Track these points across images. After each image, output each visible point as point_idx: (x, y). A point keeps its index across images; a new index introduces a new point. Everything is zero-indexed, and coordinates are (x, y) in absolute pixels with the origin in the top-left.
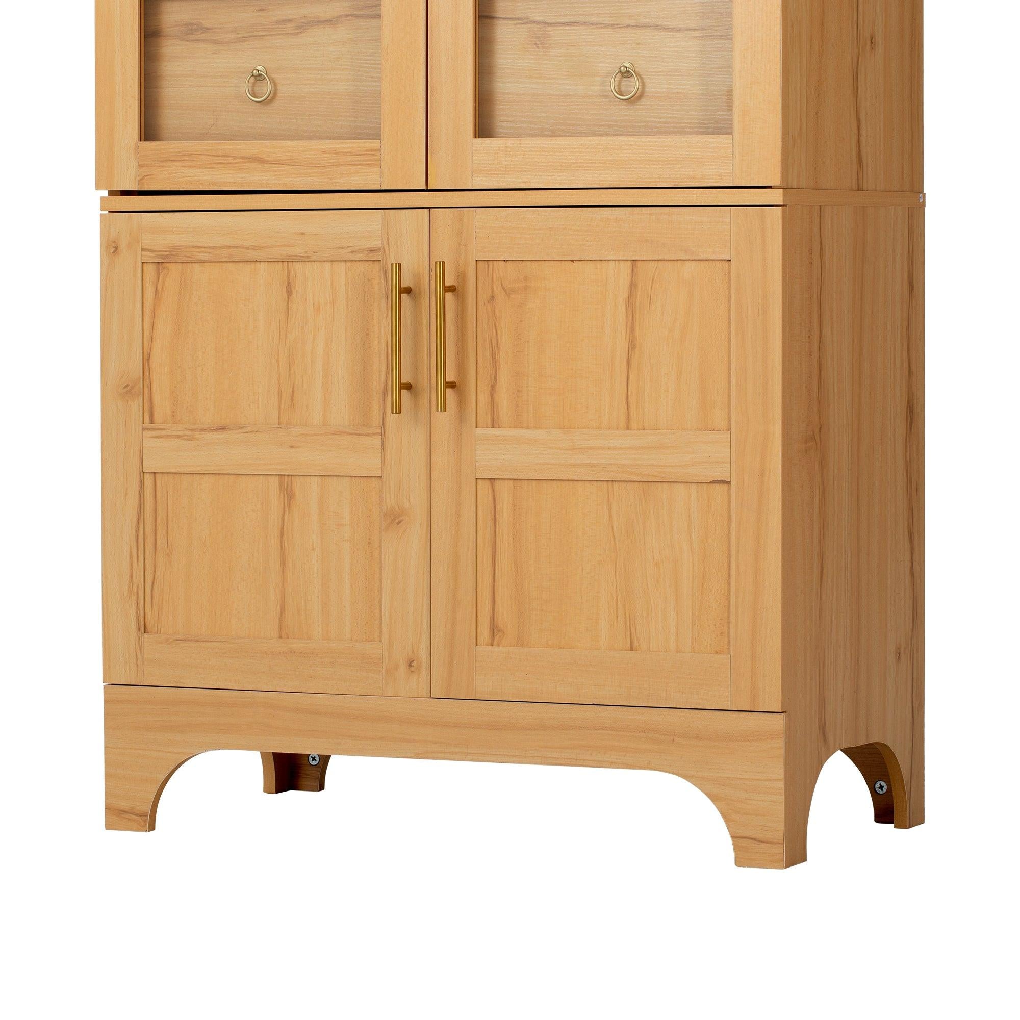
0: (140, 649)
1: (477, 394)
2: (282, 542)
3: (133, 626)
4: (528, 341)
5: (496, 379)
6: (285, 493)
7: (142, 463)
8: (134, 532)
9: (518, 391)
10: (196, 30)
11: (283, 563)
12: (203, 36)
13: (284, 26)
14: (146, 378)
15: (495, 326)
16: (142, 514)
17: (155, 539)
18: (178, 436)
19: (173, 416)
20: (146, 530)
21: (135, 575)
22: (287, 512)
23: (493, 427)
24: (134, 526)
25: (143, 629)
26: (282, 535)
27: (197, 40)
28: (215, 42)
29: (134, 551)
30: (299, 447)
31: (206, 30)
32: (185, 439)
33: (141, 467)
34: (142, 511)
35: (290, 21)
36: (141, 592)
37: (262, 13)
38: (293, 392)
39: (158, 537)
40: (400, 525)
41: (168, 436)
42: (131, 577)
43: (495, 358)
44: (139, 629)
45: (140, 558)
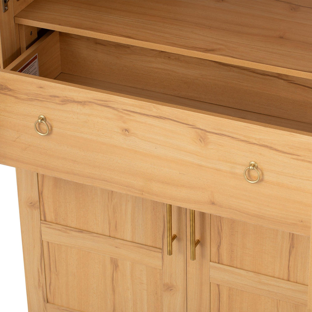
0: (46, 308)
1: (211, 248)
2: (113, 283)
3: (42, 299)
4: (237, 232)
5: (220, 243)
6: (114, 264)
7: (41, 236)
8: (39, 263)
9: (232, 251)
10: (5, 89)
11: (114, 291)
12: (9, 93)
13: (55, 99)
14: (41, 201)
15: (220, 221)
16: (43, 257)
17: (50, 268)
18: (59, 230)
19: (56, 220)
20: (45, 263)
21: (41, 279)
22: (115, 272)
23: (219, 263)
24: (39, 260)
25: (46, 302)
26: (113, 280)
27: (6, 94)
28: (16, 97)
29: (40, 270)
30: (120, 248)
31: (10, 90)
32: (62, 232)
33: (41, 238)
34: (43, 256)
35: (58, 97)
36: (44, 287)
37: (41, 89)
38: (116, 224)
39: (52, 267)
40: (171, 291)
41: (53, 229)
42: (39, 280)
43: (220, 235)
44: (44, 301)
45: (43, 274)
